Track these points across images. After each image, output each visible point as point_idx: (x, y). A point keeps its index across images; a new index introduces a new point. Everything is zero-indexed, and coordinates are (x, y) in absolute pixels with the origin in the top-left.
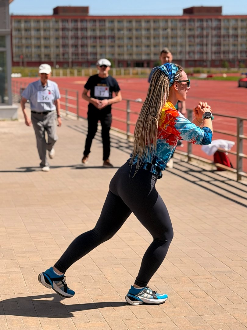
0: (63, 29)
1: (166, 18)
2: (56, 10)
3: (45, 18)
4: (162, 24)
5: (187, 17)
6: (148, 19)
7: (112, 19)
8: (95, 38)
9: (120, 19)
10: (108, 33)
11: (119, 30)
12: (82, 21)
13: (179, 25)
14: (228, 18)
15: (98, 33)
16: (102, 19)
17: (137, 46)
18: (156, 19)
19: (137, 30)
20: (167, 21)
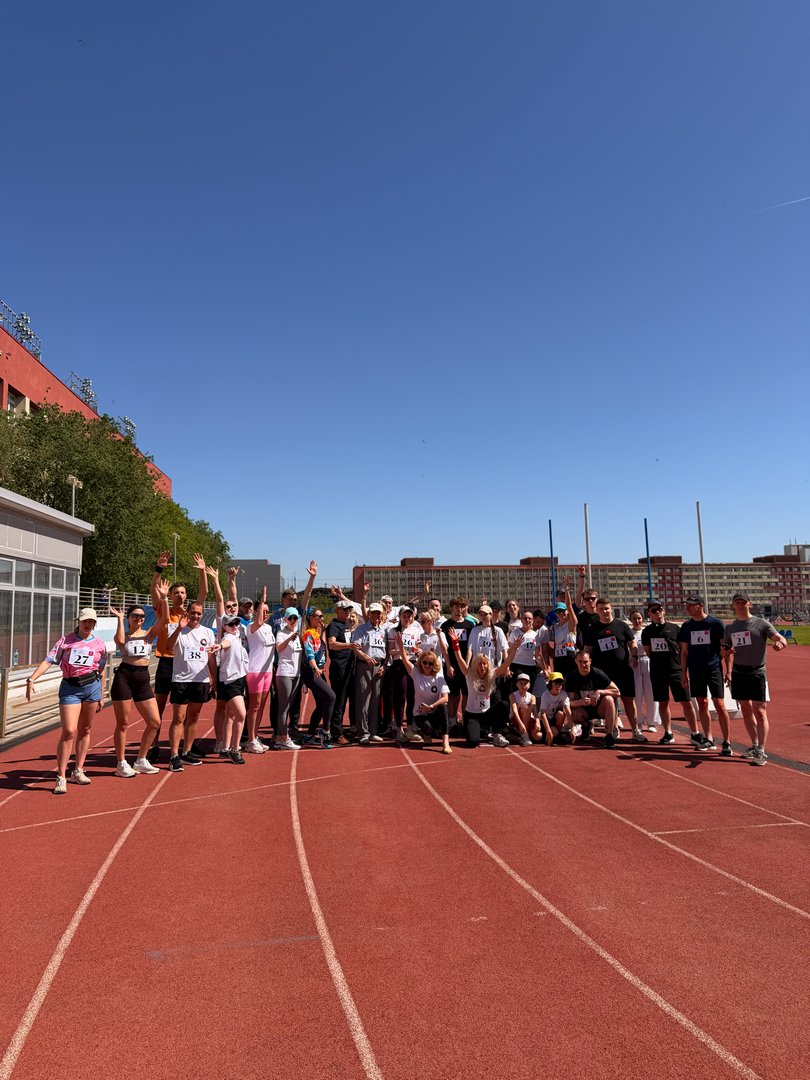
0: (409, 579)
1: (505, 568)
2: (404, 562)
3: (393, 569)
4: (501, 574)
5: (525, 567)
6: (488, 569)
7: (454, 569)
8: (439, 586)
9: (462, 569)
10: (450, 582)
11: (461, 579)
12: (427, 571)
13: (517, 574)
14: (564, 568)
15: (442, 582)
16: (445, 570)
17: (478, 594)
18: (495, 569)
19: (477, 579)
20: (505, 571)
